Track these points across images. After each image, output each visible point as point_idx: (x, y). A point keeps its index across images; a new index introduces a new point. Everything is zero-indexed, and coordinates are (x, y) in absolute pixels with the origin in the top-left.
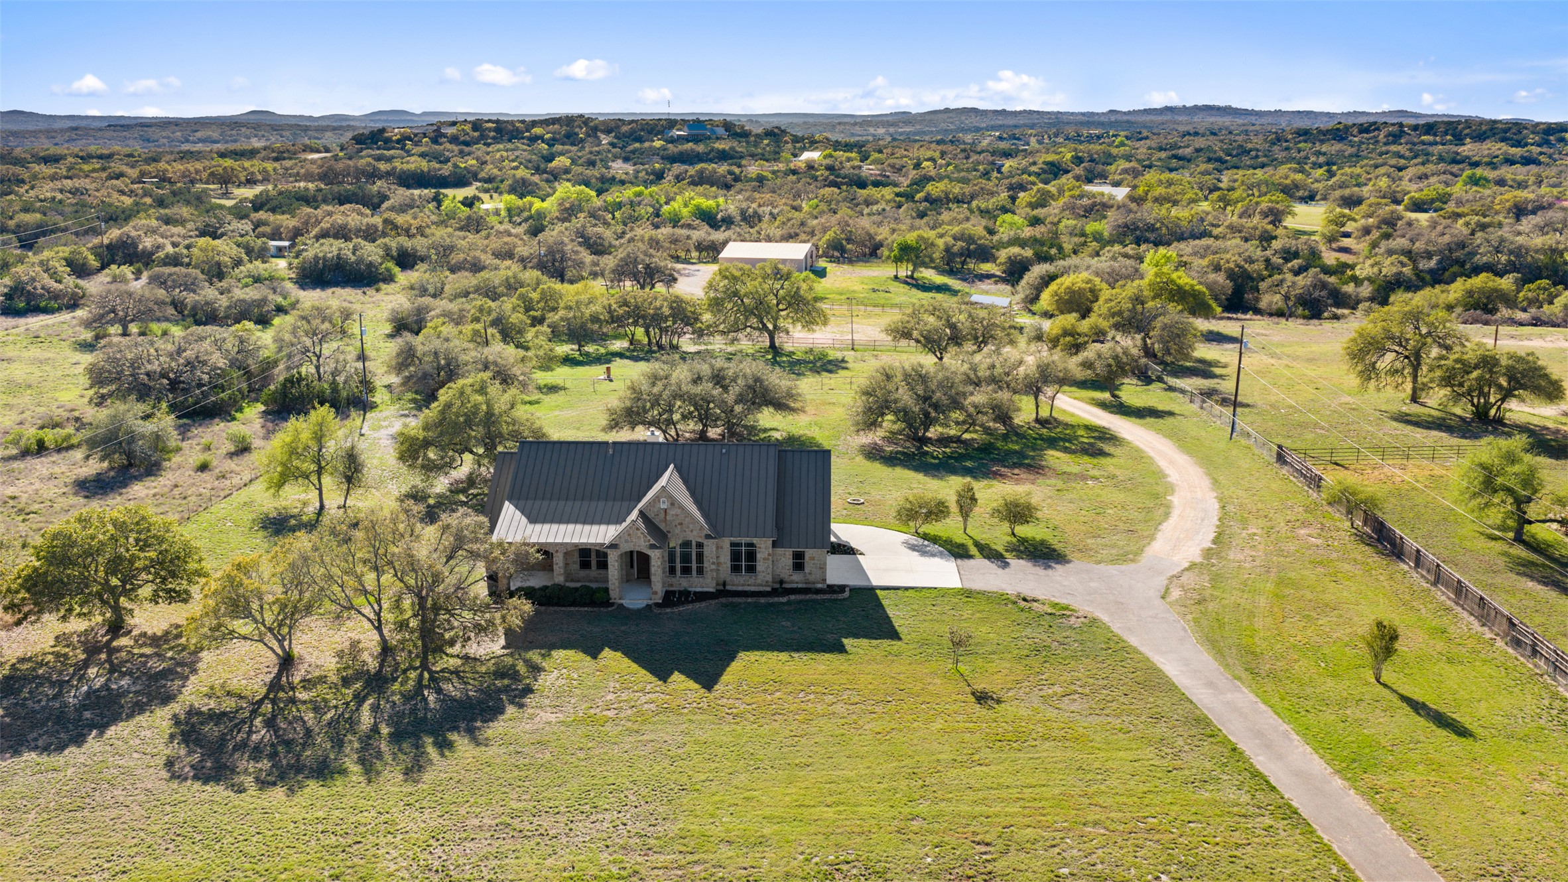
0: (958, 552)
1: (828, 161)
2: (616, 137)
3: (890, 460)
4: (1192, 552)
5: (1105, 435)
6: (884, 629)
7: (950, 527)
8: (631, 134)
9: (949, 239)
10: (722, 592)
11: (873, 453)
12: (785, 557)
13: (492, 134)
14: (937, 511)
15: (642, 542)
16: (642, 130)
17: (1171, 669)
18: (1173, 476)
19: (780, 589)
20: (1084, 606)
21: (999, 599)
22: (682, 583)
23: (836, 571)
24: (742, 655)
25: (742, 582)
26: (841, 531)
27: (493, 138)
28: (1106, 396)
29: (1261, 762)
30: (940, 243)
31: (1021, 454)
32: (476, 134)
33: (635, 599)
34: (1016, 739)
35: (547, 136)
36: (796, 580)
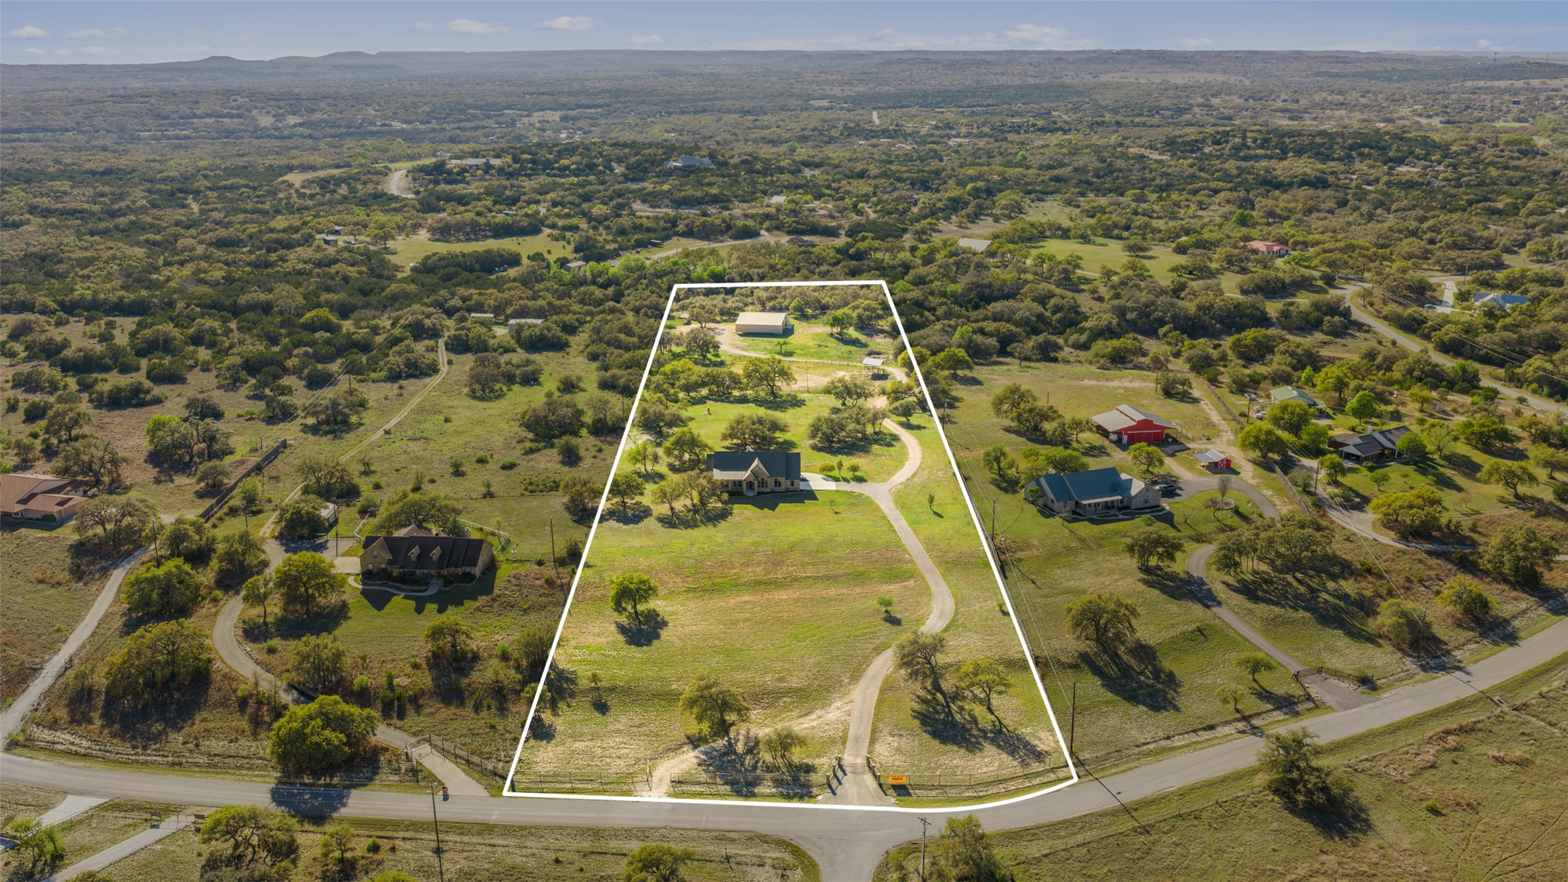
0: (836, 480)
1: (792, 206)
2: (627, 168)
3: (820, 450)
4: (904, 479)
5: (895, 438)
6: (816, 499)
7: (836, 473)
8: (638, 165)
9: (860, 311)
10: (772, 492)
11: (815, 448)
12: (789, 482)
13: (530, 165)
14: (832, 469)
15: (752, 479)
16: (647, 161)
17: (883, 507)
18: (911, 455)
19: (787, 491)
20: (867, 494)
21: (846, 492)
22: (762, 490)
23: (802, 486)
24: (781, 505)
25: (777, 489)
26: (804, 474)
27: (531, 169)
28: (903, 419)
29: (893, 523)
30: (854, 315)
31: (864, 447)
32: (517, 166)
33: (750, 494)
34: (843, 520)
35: (573, 167)
36: (792, 488)
